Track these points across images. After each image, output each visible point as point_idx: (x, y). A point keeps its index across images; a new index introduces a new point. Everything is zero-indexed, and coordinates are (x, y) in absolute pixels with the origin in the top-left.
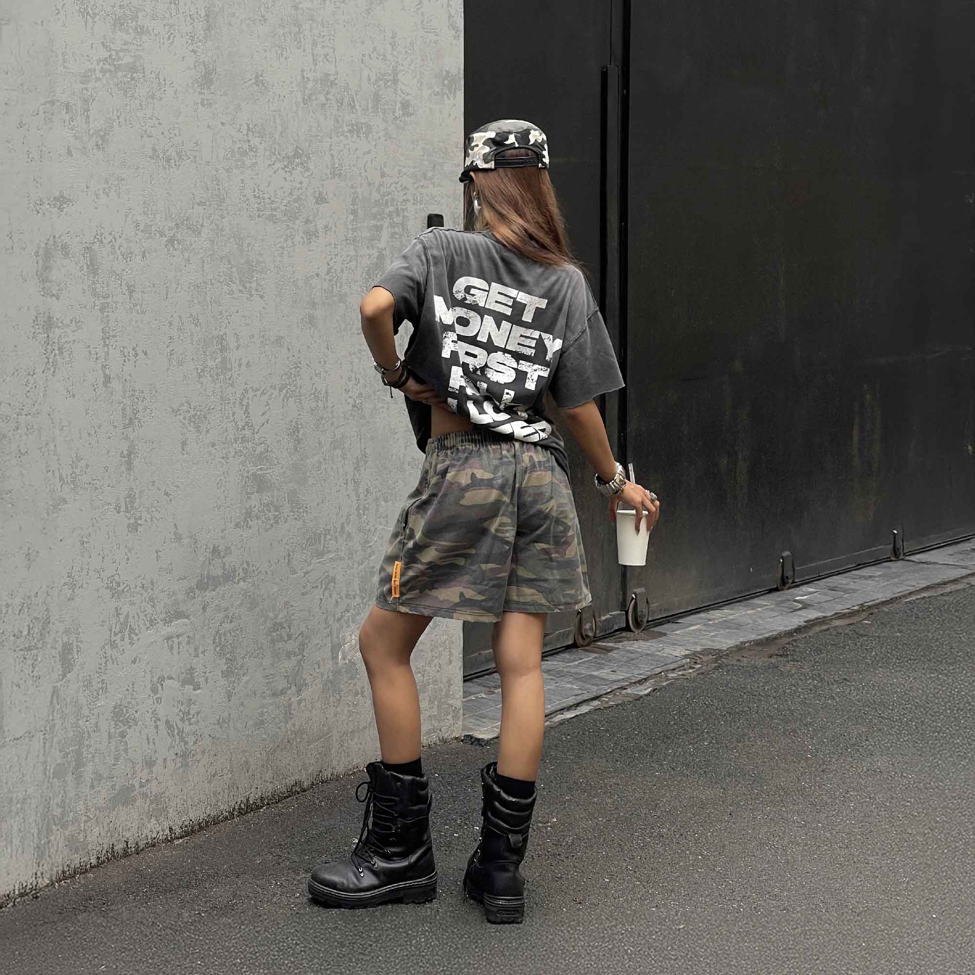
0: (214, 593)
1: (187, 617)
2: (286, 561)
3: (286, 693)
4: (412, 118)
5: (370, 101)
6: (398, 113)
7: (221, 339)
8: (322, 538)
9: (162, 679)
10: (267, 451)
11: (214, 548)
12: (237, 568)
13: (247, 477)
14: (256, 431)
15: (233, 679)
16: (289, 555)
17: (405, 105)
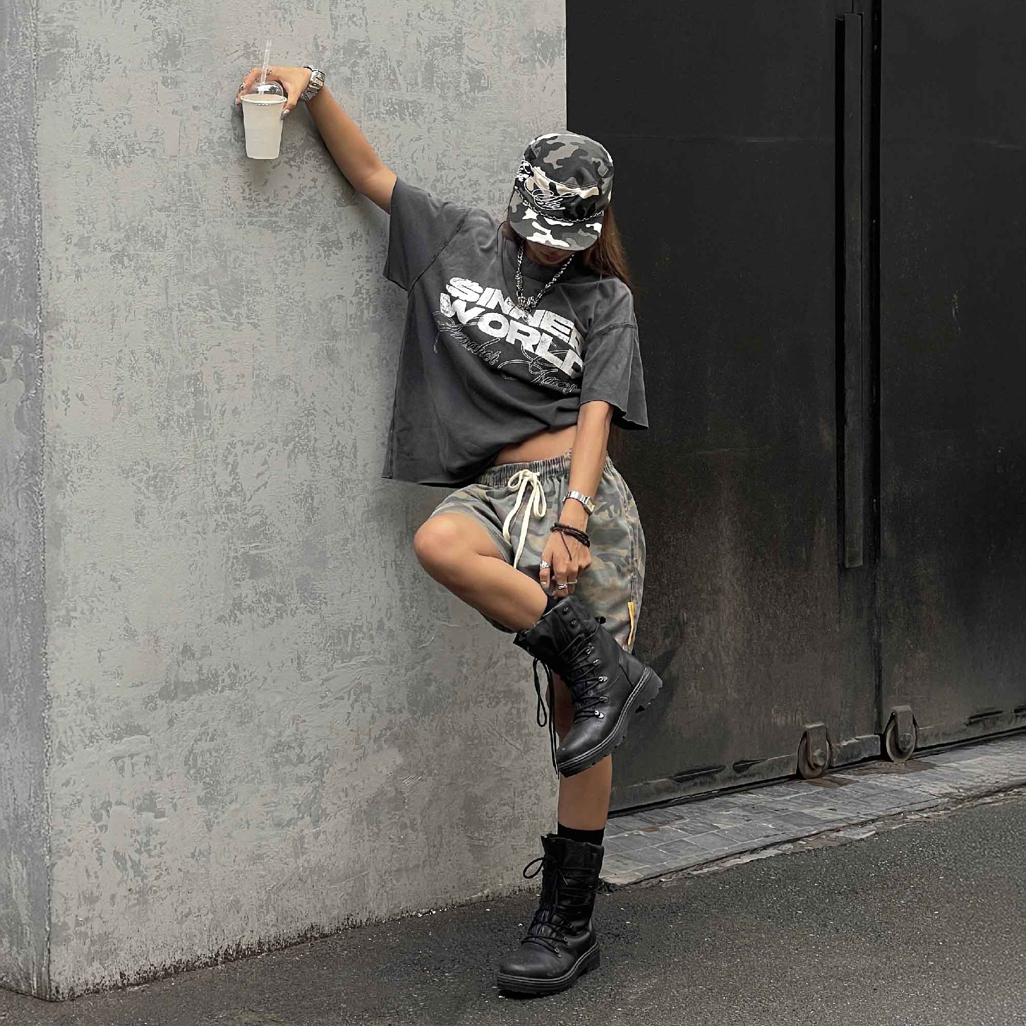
0: (185, 704)
1: (146, 733)
2: (295, 664)
3: (295, 824)
4: (486, 93)
5: (419, 74)
6: (465, 86)
7: (196, 378)
8: (350, 637)
9: (107, 805)
10: (265, 524)
11: (185, 647)
12: (220, 672)
13: (236, 558)
14: (248, 496)
15: (216, 806)
16: (299, 658)
17: (475, 78)
